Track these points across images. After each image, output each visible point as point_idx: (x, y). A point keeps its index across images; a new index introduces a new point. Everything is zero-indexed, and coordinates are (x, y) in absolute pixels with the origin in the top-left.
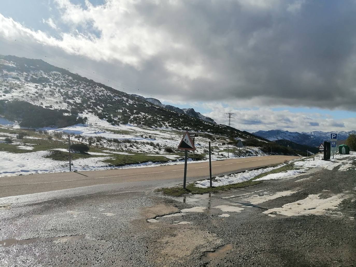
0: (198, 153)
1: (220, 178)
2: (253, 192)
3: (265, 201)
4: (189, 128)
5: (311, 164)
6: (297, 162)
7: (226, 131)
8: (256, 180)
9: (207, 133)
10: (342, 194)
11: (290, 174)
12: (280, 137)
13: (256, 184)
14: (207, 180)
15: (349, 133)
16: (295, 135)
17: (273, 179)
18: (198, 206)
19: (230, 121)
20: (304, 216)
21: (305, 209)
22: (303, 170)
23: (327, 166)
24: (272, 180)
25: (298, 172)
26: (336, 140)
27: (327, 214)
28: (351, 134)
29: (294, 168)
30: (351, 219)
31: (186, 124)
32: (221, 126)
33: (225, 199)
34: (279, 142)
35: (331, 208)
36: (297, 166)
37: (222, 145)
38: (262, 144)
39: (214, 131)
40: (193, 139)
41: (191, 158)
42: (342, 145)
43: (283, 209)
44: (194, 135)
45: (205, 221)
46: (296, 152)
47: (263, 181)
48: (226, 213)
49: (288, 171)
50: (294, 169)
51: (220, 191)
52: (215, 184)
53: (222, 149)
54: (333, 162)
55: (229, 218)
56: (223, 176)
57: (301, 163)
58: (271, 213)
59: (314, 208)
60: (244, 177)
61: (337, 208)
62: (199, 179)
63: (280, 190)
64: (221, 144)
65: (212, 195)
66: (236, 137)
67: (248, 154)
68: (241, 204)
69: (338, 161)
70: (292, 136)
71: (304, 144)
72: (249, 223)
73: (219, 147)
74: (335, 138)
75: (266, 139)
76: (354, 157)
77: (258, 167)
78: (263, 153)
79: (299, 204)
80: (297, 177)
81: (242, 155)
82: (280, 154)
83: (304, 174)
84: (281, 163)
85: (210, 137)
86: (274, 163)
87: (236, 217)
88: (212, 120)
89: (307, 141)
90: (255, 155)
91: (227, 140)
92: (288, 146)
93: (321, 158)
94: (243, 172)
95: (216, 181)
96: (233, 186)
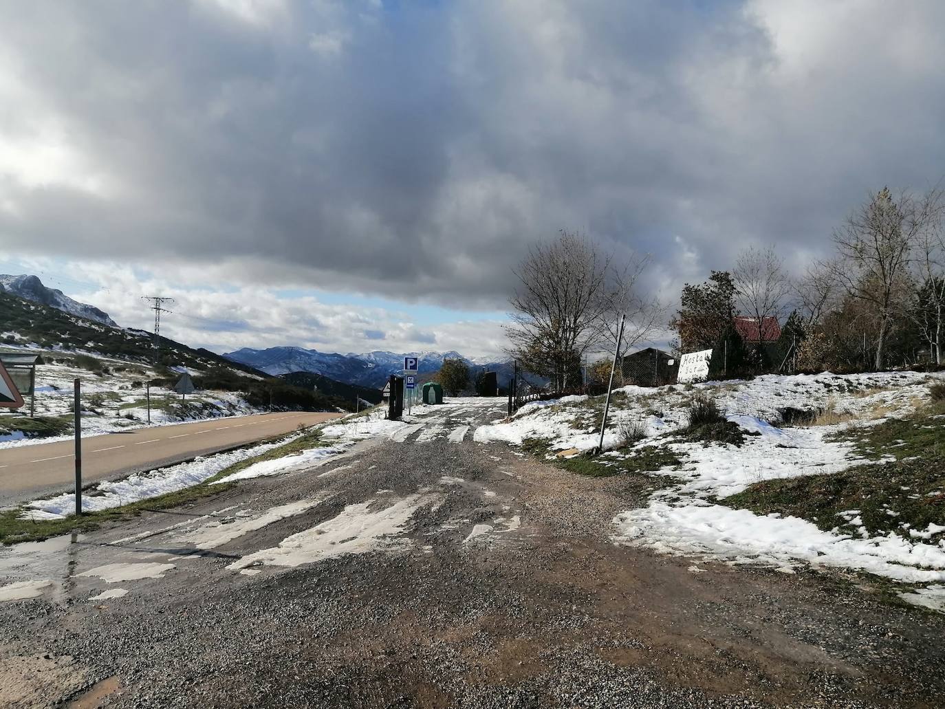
0: (48, 414)
1: (114, 485)
2: (207, 516)
3: (235, 535)
4: (17, 336)
5: (359, 430)
6: (330, 428)
7: (146, 349)
8: (222, 481)
9: (84, 353)
10: (415, 496)
11: (310, 457)
12: (297, 364)
13: (217, 493)
14: (69, 493)
15: (446, 355)
16: (331, 360)
17: (266, 474)
18: (22, 580)
19: (158, 319)
20: (328, 562)
21: (334, 543)
22: (340, 447)
23: (393, 433)
24: (262, 476)
25: (328, 453)
26: (414, 372)
27: (378, 548)
28: (447, 358)
29: (320, 443)
30: (426, 552)
31: (8, 324)
32: (132, 332)
33: (121, 545)
34: (293, 377)
35: (389, 532)
36: (329, 436)
37: (130, 387)
38: (247, 383)
39: (106, 348)
40: (29, 370)
41: (20, 430)
42: (429, 384)
43: (281, 550)
44: (33, 359)
45: (40, 622)
46: (334, 403)
47: (236, 482)
48: (115, 585)
49: (304, 451)
50: (321, 445)
51: (104, 524)
52: (94, 504)
53: (131, 400)
54: (409, 423)
55: (124, 600)
56: (126, 478)
57: (337, 430)
58: (248, 567)
59: (353, 538)
60: (190, 476)
61: (401, 529)
62: (40, 495)
63: (278, 503)
64: (129, 385)
65: (80, 538)
66: (175, 365)
67: (206, 412)
68: (165, 554)
69: (417, 420)
70: (324, 363)
71: (353, 382)
72: (182, 604)
73: (120, 395)
74: (413, 367)
75: (261, 369)
76: (449, 410)
77: (233, 445)
78: (249, 408)
79: (320, 533)
80: (324, 465)
81: (192, 413)
82: (293, 409)
83: (340, 456)
84: (292, 433)
85: (92, 365)
86: (275, 432)
87: (148, 591)
88: (103, 315)
89: (359, 375)
90: (229, 413)
91: (148, 373)
92: (316, 387)
93: (384, 416)
94: (188, 462)
95: (102, 493)
96: (152, 504)
